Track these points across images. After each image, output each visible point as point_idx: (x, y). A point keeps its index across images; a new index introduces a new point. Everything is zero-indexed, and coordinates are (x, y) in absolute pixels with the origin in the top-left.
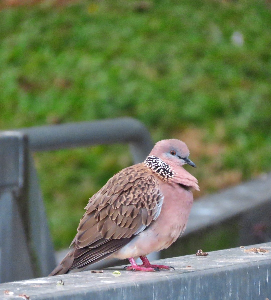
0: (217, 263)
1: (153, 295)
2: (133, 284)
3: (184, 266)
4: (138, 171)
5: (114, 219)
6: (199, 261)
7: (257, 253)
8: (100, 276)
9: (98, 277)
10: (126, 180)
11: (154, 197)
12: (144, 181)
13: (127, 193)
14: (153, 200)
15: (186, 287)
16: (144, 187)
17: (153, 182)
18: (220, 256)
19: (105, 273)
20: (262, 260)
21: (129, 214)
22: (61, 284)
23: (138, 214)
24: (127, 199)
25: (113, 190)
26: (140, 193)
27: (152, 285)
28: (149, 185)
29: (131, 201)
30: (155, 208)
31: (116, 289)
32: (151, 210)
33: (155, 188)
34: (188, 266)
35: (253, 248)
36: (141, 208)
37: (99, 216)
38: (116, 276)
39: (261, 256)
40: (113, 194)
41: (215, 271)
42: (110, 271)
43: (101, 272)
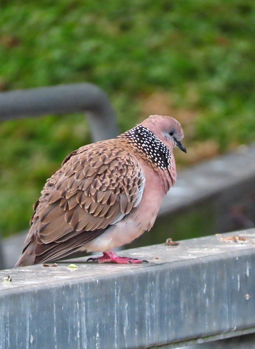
0: (189, 253)
1: (114, 292)
2: (92, 279)
3: (151, 258)
4: (112, 150)
5: (87, 207)
6: (168, 251)
7: (235, 241)
8: (54, 271)
9: (51, 271)
10: (100, 161)
11: (135, 180)
12: (121, 161)
13: (102, 176)
14: (134, 185)
15: (153, 283)
16: (123, 168)
17: (131, 162)
18: (193, 245)
19: (59, 267)
20: (241, 250)
21: (106, 201)
22: (8, 280)
23: (116, 201)
24: (103, 184)
25: (84, 172)
26: (118, 176)
27: (114, 280)
28: (127, 166)
29: (109, 186)
30: (135, 194)
31: (72, 286)
32: (131, 195)
33: (135, 170)
34: (155, 258)
35: (231, 236)
36: (119, 194)
37: (67, 204)
38: (72, 270)
39: (240, 245)
40: (85, 178)
41: (187, 264)
42: (65, 264)
43: (55, 265)
